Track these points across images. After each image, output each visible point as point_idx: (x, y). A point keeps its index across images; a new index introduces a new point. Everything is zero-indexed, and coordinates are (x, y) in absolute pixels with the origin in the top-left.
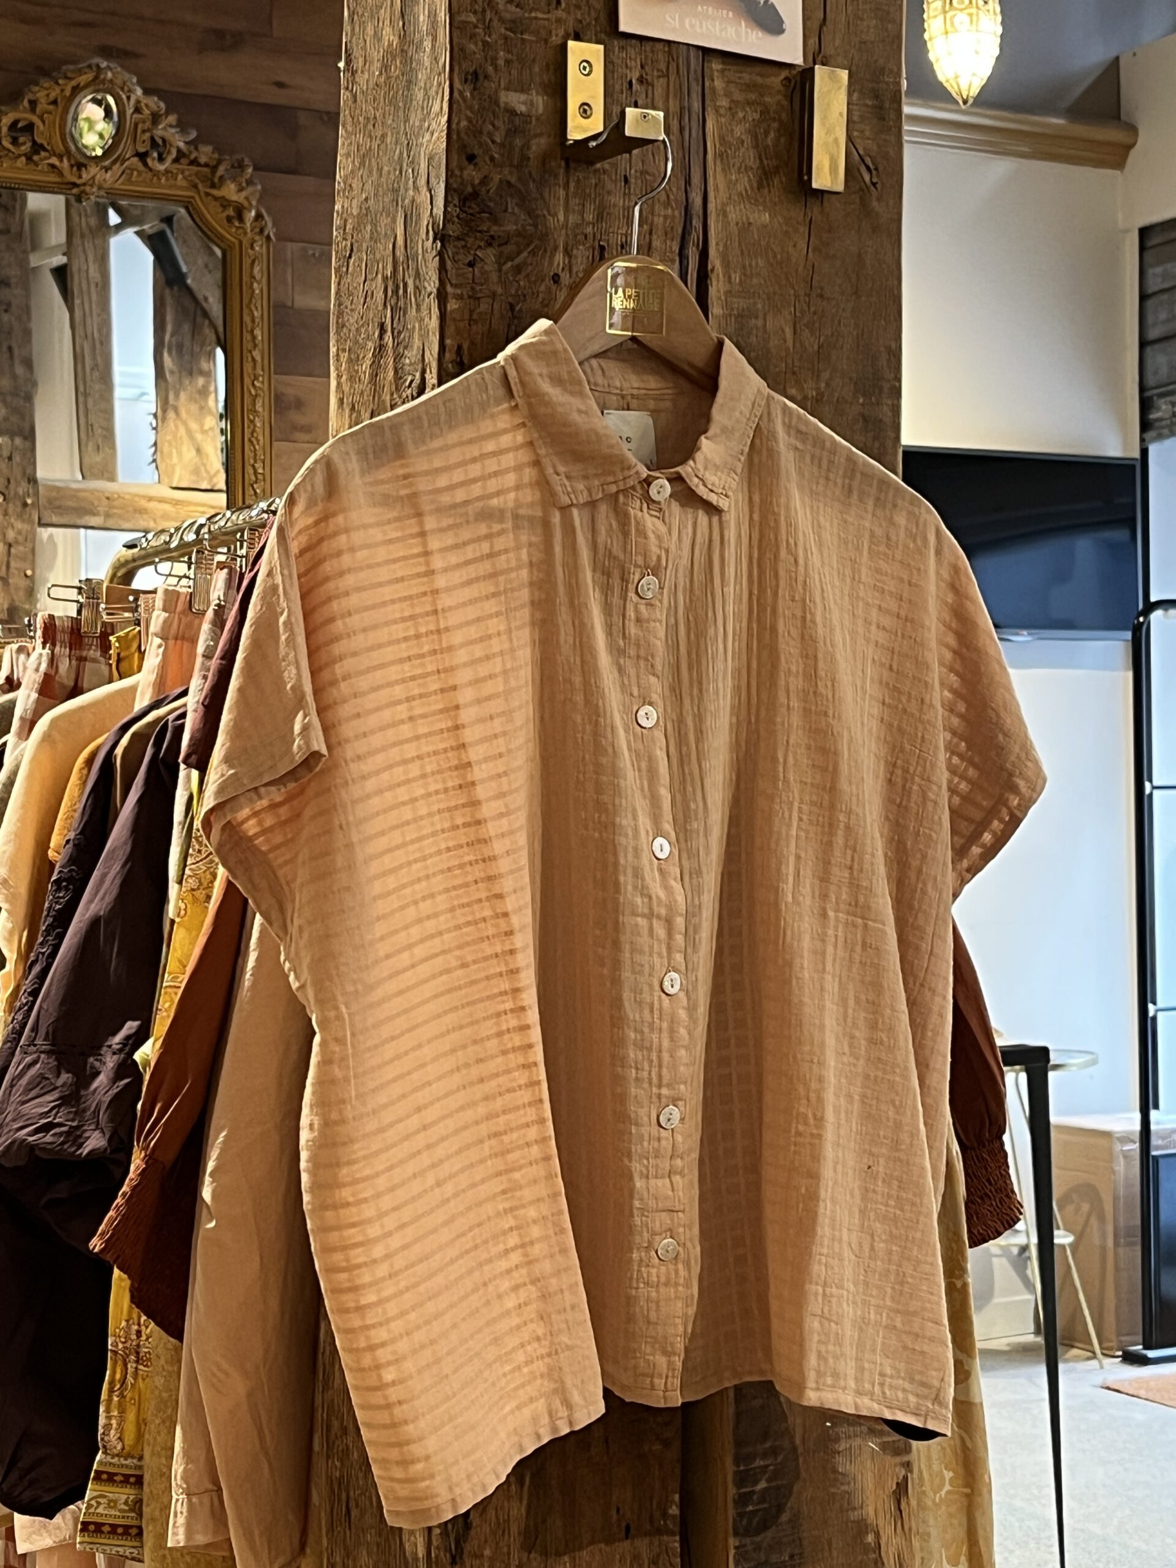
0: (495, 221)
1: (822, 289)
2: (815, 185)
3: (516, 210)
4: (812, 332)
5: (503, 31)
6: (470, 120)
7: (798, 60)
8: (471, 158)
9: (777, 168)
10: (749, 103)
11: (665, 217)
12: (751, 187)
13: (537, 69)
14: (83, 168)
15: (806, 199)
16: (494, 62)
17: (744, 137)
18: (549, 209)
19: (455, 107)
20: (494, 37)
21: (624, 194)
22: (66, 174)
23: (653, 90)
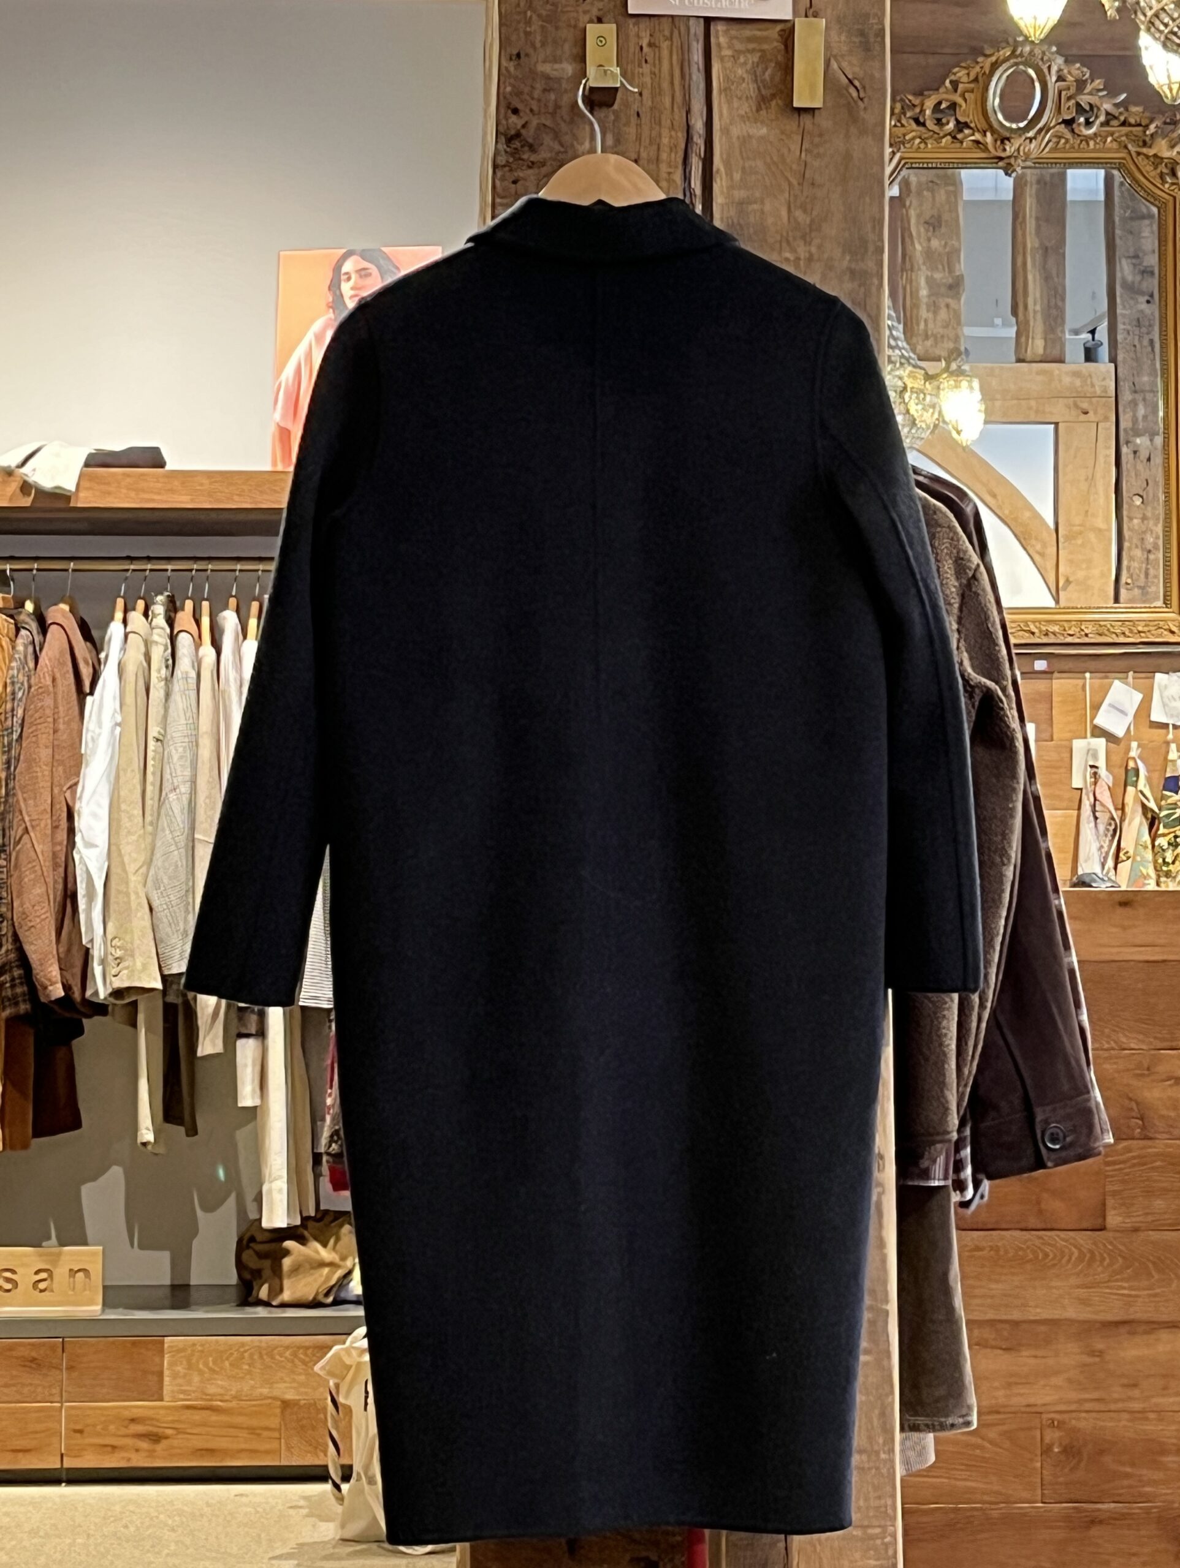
0: (533, 151)
1: (813, 179)
2: (796, 104)
3: (551, 144)
4: (805, 211)
5: (540, 23)
6: (513, 86)
7: (788, 16)
8: (515, 111)
9: (773, 96)
10: (748, 51)
11: (671, 137)
12: (751, 110)
13: (567, 47)
14: (1007, 142)
15: (799, 116)
16: (533, 46)
17: (745, 76)
18: (577, 139)
19: (502, 78)
20: (533, 28)
21: (637, 125)
22: (990, 147)
23: (660, 50)
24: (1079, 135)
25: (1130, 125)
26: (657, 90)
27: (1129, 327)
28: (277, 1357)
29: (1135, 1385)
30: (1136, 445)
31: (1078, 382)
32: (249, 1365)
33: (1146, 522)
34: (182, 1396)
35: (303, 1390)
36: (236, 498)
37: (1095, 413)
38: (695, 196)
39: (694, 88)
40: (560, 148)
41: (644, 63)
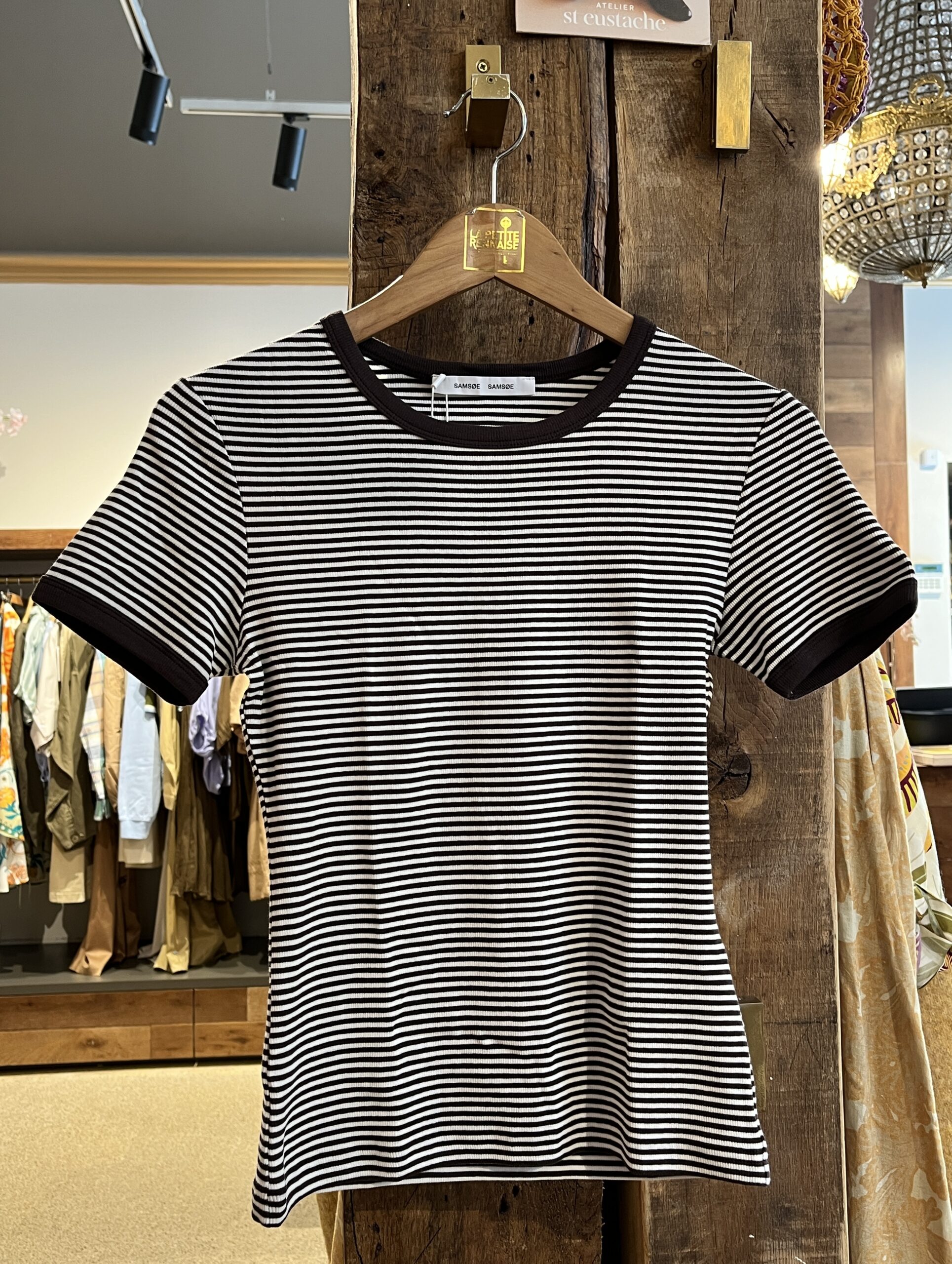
0: (403, 203)
1: (737, 238)
2: (718, 146)
3: (424, 194)
4: (727, 276)
5: (409, 46)
6: (377, 123)
7: (707, 42)
8: (380, 154)
9: (688, 140)
10: (658, 86)
11: (569, 186)
12: (662, 157)
13: (441, 74)
15: (721, 159)
16: (401, 74)
17: (653, 115)
18: (456, 190)
19: (362, 113)
20: (401, 52)
21: (528, 170)
23: (554, 80)
26: (552, 128)
34: (257, 1018)
38: (598, 257)
39: (595, 126)
40: (437, 201)
41: (535, 97)
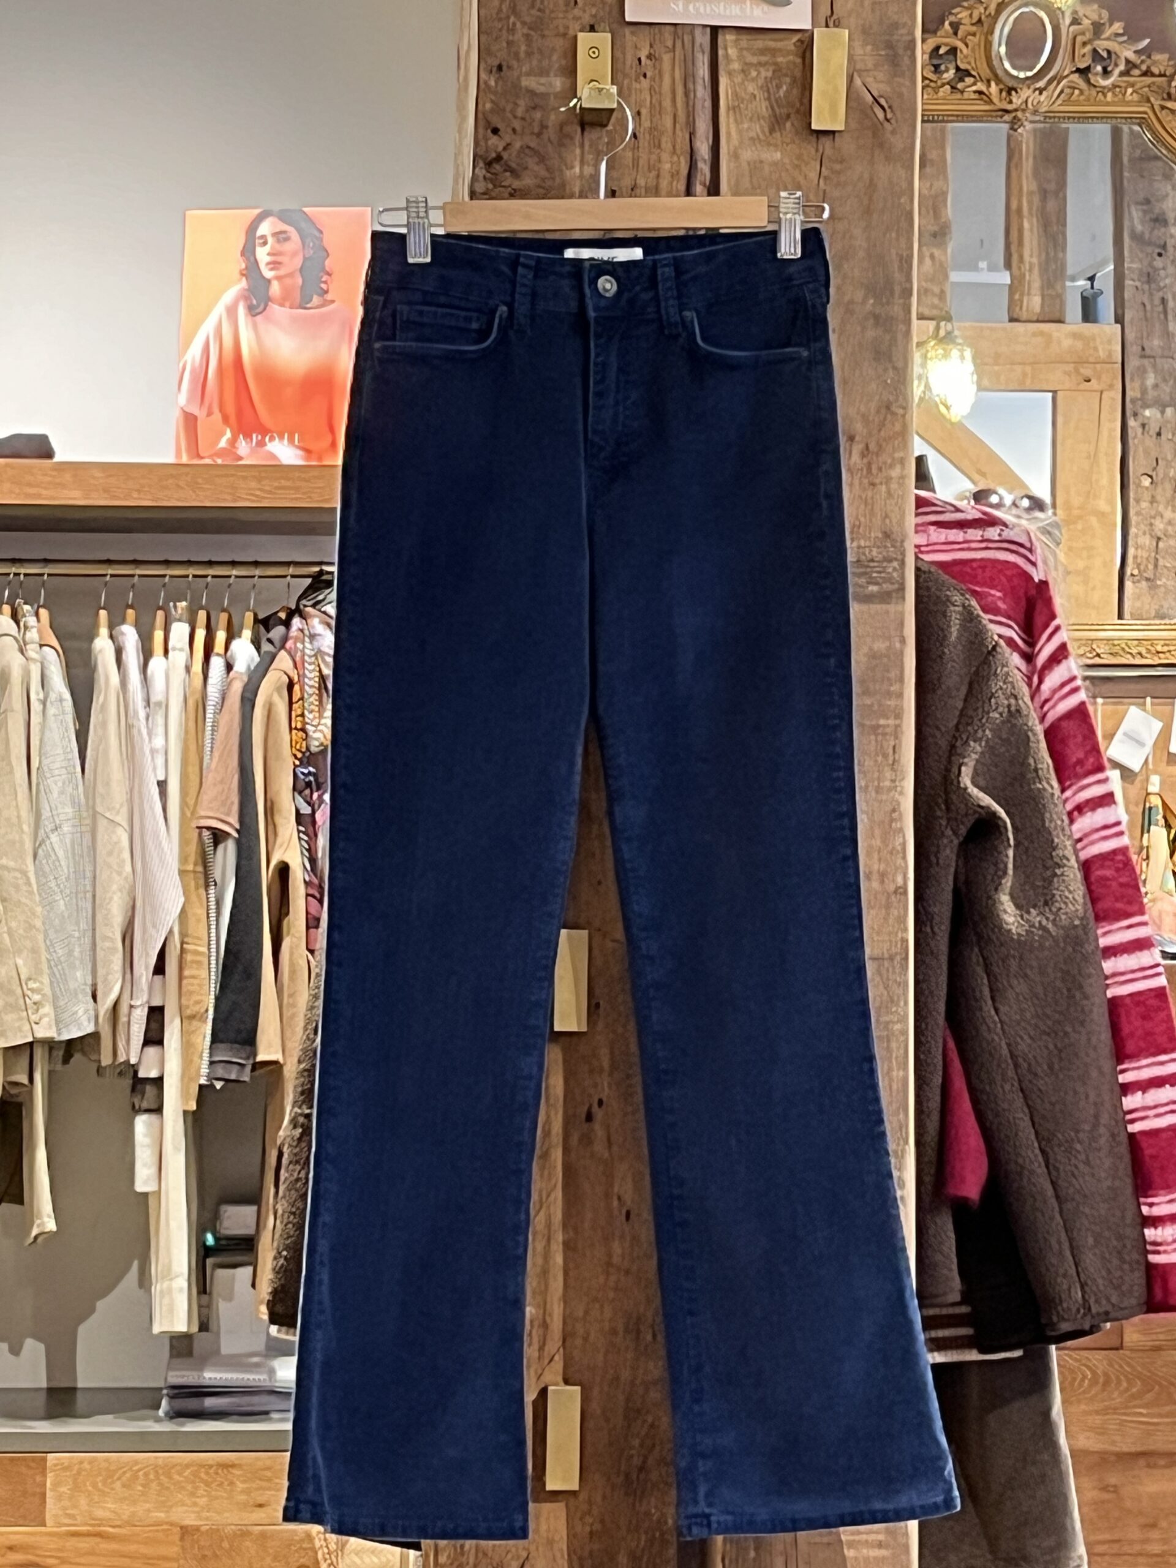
2: (814, 127)
3: (536, 168)
5: (525, 31)
6: (492, 101)
7: (807, 26)
8: (495, 131)
9: (788, 116)
10: (760, 64)
11: (672, 163)
12: (763, 132)
13: (555, 58)
14: (1013, 93)
15: (818, 138)
16: (517, 55)
17: (756, 92)
18: (566, 165)
19: (481, 94)
20: (517, 36)
21: (634, 148)
22: (995, 100)
23: (661, 64)
24: (1095, 86)
25: (1153, 75)
26: (658, 108)
27: (1138, 284)
28: (176, 1477)
29: (1153, 1526)
30: (1144, 416)
31: (1079, 345)
32: (143, 1486)
33: (1155, 505)
34: (67, 1521)
35: (205, 1514)
36: (135, 495)
37: (1099, 378)
39: (698, 106)
40: (547, 175)
41: (642, 78)
